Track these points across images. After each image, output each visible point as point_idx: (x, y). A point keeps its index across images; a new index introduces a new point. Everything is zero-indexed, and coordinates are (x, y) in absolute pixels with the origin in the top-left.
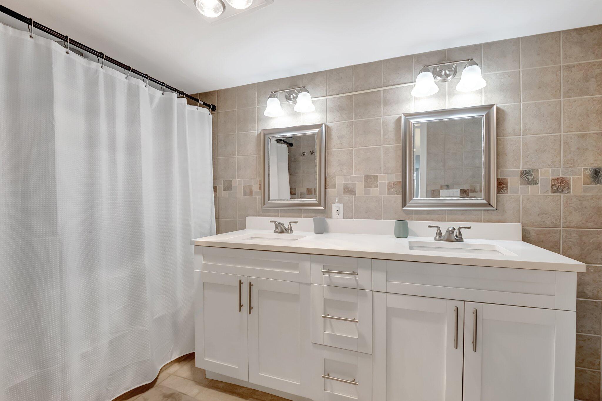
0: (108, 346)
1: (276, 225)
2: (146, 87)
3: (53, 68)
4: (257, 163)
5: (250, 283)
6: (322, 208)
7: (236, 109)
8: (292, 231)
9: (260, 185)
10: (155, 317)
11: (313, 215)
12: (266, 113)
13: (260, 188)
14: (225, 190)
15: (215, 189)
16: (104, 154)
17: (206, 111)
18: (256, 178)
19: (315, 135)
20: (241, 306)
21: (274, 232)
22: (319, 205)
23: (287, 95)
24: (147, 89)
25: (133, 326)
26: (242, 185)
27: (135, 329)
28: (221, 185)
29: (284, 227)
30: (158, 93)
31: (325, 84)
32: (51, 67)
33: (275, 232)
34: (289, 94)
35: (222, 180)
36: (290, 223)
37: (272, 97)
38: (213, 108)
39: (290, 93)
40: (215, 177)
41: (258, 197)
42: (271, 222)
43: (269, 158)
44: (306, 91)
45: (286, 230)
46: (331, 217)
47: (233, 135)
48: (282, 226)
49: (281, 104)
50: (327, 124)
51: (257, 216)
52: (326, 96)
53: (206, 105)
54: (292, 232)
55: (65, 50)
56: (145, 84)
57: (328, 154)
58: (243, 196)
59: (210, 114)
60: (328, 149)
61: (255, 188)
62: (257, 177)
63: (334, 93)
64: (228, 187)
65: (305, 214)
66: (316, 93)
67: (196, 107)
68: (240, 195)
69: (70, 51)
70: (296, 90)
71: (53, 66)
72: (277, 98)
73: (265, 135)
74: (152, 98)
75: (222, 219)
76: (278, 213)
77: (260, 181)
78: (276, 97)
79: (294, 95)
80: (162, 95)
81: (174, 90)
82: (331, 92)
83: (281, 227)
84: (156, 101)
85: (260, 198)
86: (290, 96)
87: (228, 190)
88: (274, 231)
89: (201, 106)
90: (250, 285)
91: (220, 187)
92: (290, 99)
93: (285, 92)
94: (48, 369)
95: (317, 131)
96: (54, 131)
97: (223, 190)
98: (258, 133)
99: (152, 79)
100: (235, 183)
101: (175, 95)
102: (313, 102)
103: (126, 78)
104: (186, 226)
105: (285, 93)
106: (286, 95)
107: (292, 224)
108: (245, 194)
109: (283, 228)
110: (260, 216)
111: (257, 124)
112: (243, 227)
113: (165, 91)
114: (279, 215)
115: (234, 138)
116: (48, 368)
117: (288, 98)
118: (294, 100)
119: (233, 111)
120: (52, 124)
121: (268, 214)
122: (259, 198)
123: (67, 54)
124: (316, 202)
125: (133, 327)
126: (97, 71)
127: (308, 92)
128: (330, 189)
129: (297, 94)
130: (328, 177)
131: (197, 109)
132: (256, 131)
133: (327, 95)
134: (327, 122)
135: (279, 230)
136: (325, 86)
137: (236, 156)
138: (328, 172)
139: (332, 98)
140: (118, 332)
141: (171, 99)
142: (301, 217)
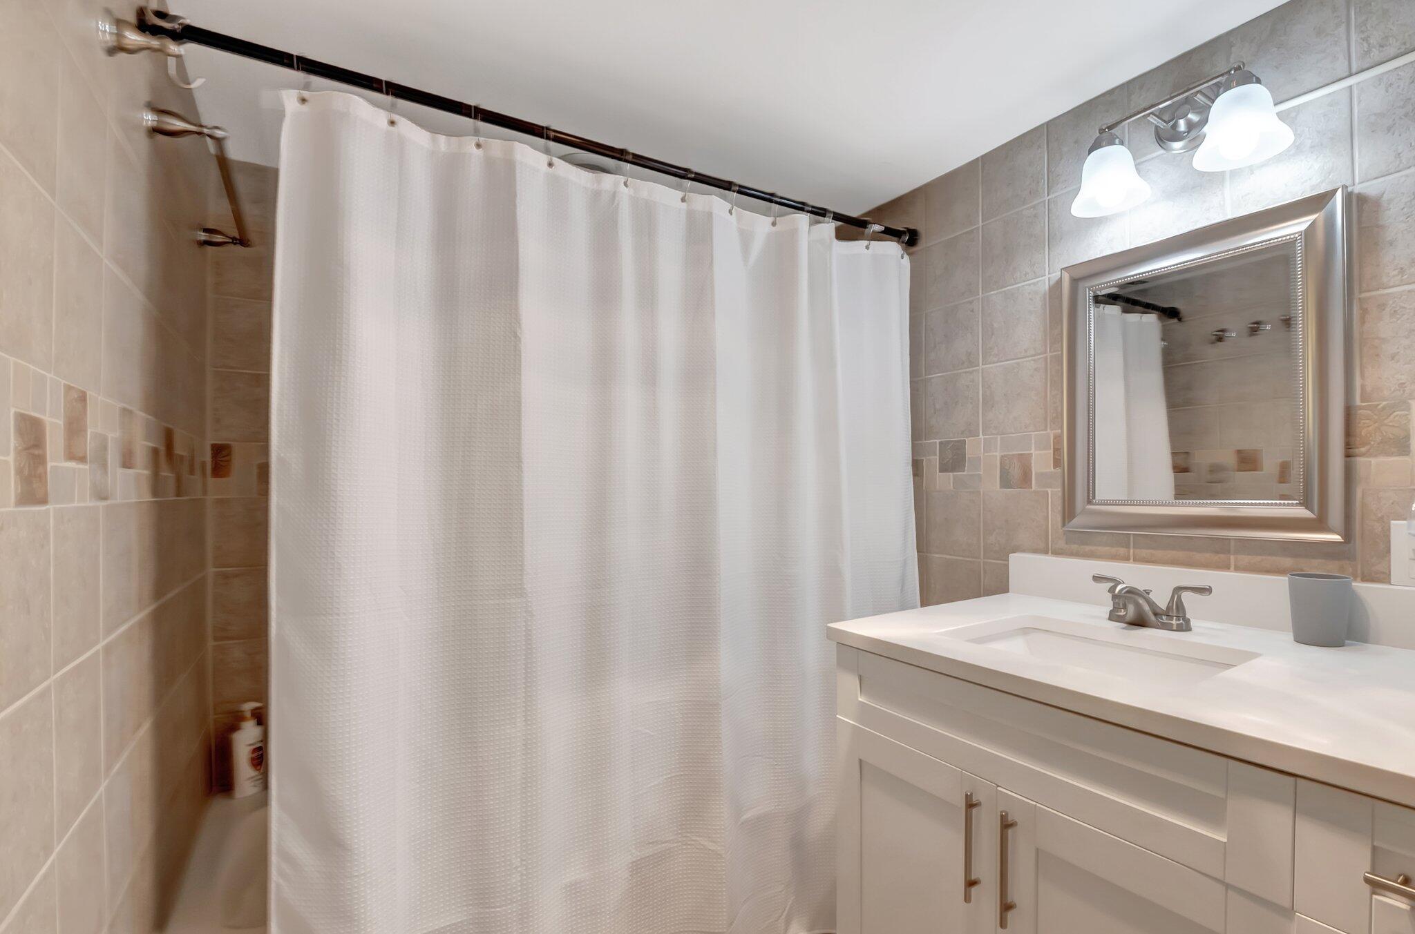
0: (626, 876)
1: (1114, 597)
2: (731, 214)
3: (518, 205)
4: (1046, 379)
5: (1003, 818)
6: (1336, 538)
7: (981, 224)
8: (1188, 621)
9: (1057, 451)
10: (745, 817)
11: (1288, 562)
12: (1079, 209)
13: (1057, 463)
14: (944, 468)
15: (917, 467)
16: (629, 395)
17: (892, 248)
18: (1046, 430)
19: (1294, 242)
20: (971, 883)
21: (1110, 619)
22: (1319, 524)
23: (1161, 124)
24: (733, 218)
25: (688, 832)
26: (998, 454)
27: (693, 843)
28: (936, 455)
29: (1151, 604)
30: (760, 223)
31: (1342, 29)
32: (515, 205)
33: (1113, 617)
34: (1170, 121)
35: (938, 441)
36: (1179, 590)
37: (1100, 147)
38: (910, 239)
39: (1173, 114)
40: (918, 433)
41: (1049, 491)
42: (1097, 579)
43: (1092, 359)
44: (1250, 78)
45: (1156, 614)
46: (1384, 578)
47: (971, 302)
48: (1141, 601)
49: (1137, 166)
50: (1357, 189)
51: (1046, 552)
52: (1350, 75)
53: (891, 233)
54: (1185, 627)
55: (544, 158)
56: (729, 206)
57: (1365, 311)
58: (1001, 488)
59: (905, 256)
60: (1360, 292)
61: (1041, 461)
62: (1046, 427)
63: (1392, 51)
64: (954, 459)
65: (1245, 559)
66: (1295, 79)
67: (865, 243)
68: (991, 486)
69: (556, 160)
70: (1199, 92)
71: (518, 201)
72: (1122, 143)
73: (1075, 282)
74: (746, 239)
75: (937, 556)
76: (1128, 547)
77: (1058, 439)
78: (1117, 141)
79: (1190, 116)
80: (772, 227)
81: (800, 207)
82: (1375, 52)
83: (1138, 605)
84: (757, 245)
85: (1060, 494)
86: (1175, 126)
87: (953, 470)
88: (1111, 612)
89: (876, 237)
90: (1006, 825)
91: (933, 461)
92: (1176, 137)
93: (1152, 113)
94: (493, 910)
95: (1303, 227)
96: (520, 351)
97: (940, 472)
98: (1052, 283)
99: (743, 191)
100: (975, 447)
101: (803, 219)
102: (1282, 116)
103: (683, 200)
104: (832, 573)
105: (1152, 119)
106: (1157, 127)
107: (1186, 597)
108: (1006, 482)
109: (1146, 608)
110: (1057, 553)
111: (1047, 252)
112: (1000, 586)
113: (780, 216)
114: (1129, 552)
115: (972, 311)
116: (494, 907)
117: (1164, 138)
118: (1193, 134)
119: (972, 232)
120: (516, 336)
121: (1088, 548)
122: (1055, 493)
123: (550, 170)
124: (1302, 512)
125: (688, 837)
126: (614, 195)
127: (1258, 81)
128: (1376, 456)
129: (1204, 111)
130: (1361, 408)
131: (867, 248)
132: (1046, 278)
133: (1354, 70)
134: (1357, 181)
135: (1131, 612)
136: (1344, 37)
137: (978, 366)
138: (1363, 387)
139: (1380, 78)
140: (653, 843)
141: (794, 233)
142: (1226, 567)
